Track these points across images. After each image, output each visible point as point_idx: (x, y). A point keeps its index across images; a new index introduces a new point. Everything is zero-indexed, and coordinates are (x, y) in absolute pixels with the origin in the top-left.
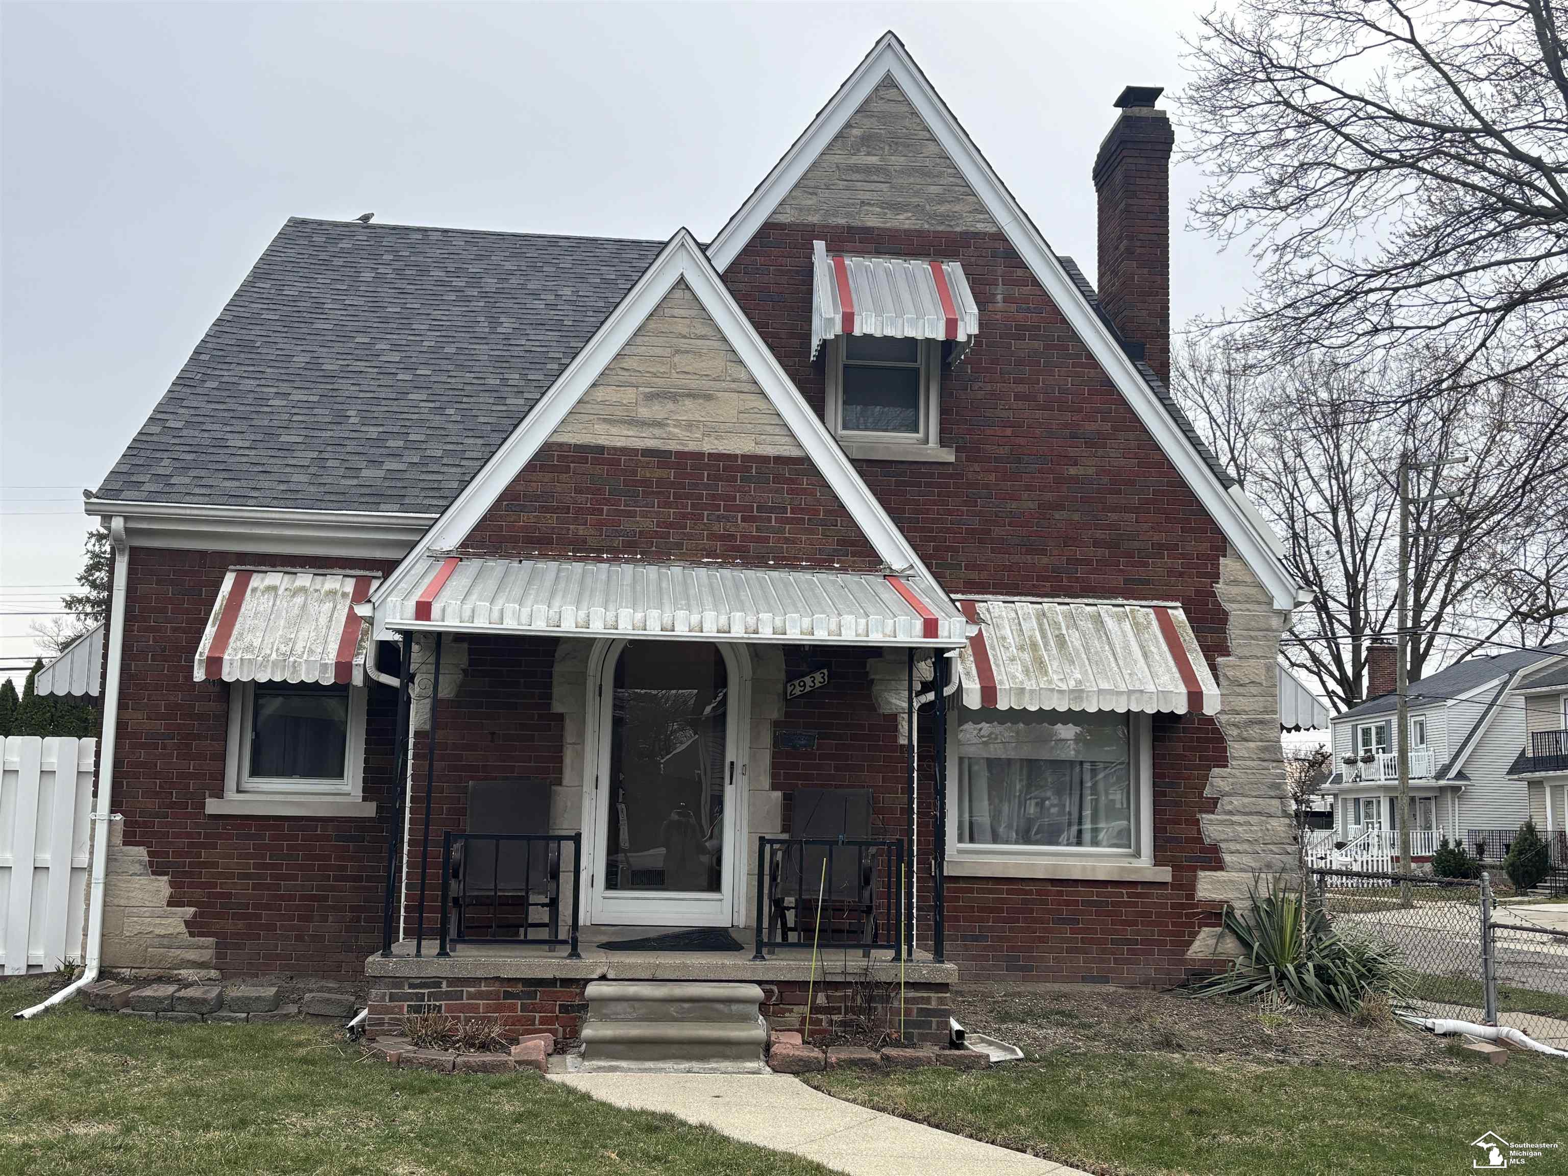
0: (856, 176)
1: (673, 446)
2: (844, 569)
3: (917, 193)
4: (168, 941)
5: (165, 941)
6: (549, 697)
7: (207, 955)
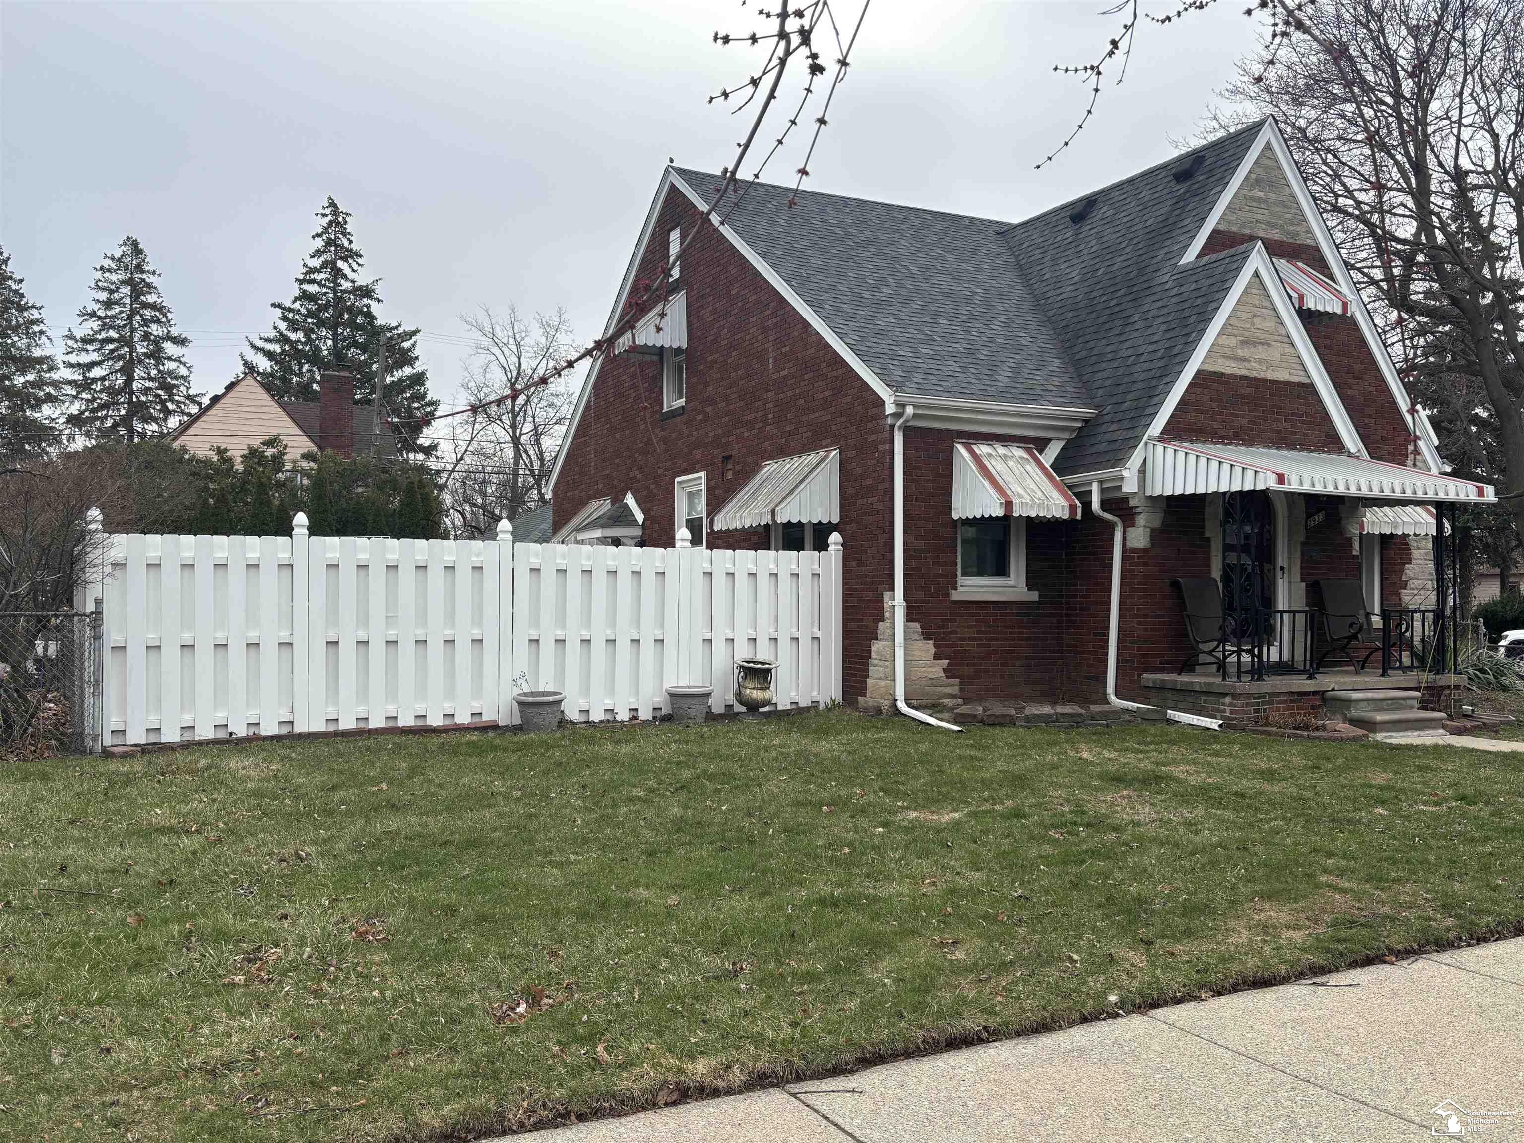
0: (1254, 204)
1: (1254, 374)
2: (1329, 452)
3: (1280, 218)
4: (933, 682)
5: (934, 682)
6: (1203, 527)
7: (956, 690)
